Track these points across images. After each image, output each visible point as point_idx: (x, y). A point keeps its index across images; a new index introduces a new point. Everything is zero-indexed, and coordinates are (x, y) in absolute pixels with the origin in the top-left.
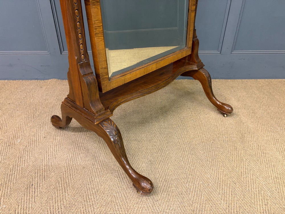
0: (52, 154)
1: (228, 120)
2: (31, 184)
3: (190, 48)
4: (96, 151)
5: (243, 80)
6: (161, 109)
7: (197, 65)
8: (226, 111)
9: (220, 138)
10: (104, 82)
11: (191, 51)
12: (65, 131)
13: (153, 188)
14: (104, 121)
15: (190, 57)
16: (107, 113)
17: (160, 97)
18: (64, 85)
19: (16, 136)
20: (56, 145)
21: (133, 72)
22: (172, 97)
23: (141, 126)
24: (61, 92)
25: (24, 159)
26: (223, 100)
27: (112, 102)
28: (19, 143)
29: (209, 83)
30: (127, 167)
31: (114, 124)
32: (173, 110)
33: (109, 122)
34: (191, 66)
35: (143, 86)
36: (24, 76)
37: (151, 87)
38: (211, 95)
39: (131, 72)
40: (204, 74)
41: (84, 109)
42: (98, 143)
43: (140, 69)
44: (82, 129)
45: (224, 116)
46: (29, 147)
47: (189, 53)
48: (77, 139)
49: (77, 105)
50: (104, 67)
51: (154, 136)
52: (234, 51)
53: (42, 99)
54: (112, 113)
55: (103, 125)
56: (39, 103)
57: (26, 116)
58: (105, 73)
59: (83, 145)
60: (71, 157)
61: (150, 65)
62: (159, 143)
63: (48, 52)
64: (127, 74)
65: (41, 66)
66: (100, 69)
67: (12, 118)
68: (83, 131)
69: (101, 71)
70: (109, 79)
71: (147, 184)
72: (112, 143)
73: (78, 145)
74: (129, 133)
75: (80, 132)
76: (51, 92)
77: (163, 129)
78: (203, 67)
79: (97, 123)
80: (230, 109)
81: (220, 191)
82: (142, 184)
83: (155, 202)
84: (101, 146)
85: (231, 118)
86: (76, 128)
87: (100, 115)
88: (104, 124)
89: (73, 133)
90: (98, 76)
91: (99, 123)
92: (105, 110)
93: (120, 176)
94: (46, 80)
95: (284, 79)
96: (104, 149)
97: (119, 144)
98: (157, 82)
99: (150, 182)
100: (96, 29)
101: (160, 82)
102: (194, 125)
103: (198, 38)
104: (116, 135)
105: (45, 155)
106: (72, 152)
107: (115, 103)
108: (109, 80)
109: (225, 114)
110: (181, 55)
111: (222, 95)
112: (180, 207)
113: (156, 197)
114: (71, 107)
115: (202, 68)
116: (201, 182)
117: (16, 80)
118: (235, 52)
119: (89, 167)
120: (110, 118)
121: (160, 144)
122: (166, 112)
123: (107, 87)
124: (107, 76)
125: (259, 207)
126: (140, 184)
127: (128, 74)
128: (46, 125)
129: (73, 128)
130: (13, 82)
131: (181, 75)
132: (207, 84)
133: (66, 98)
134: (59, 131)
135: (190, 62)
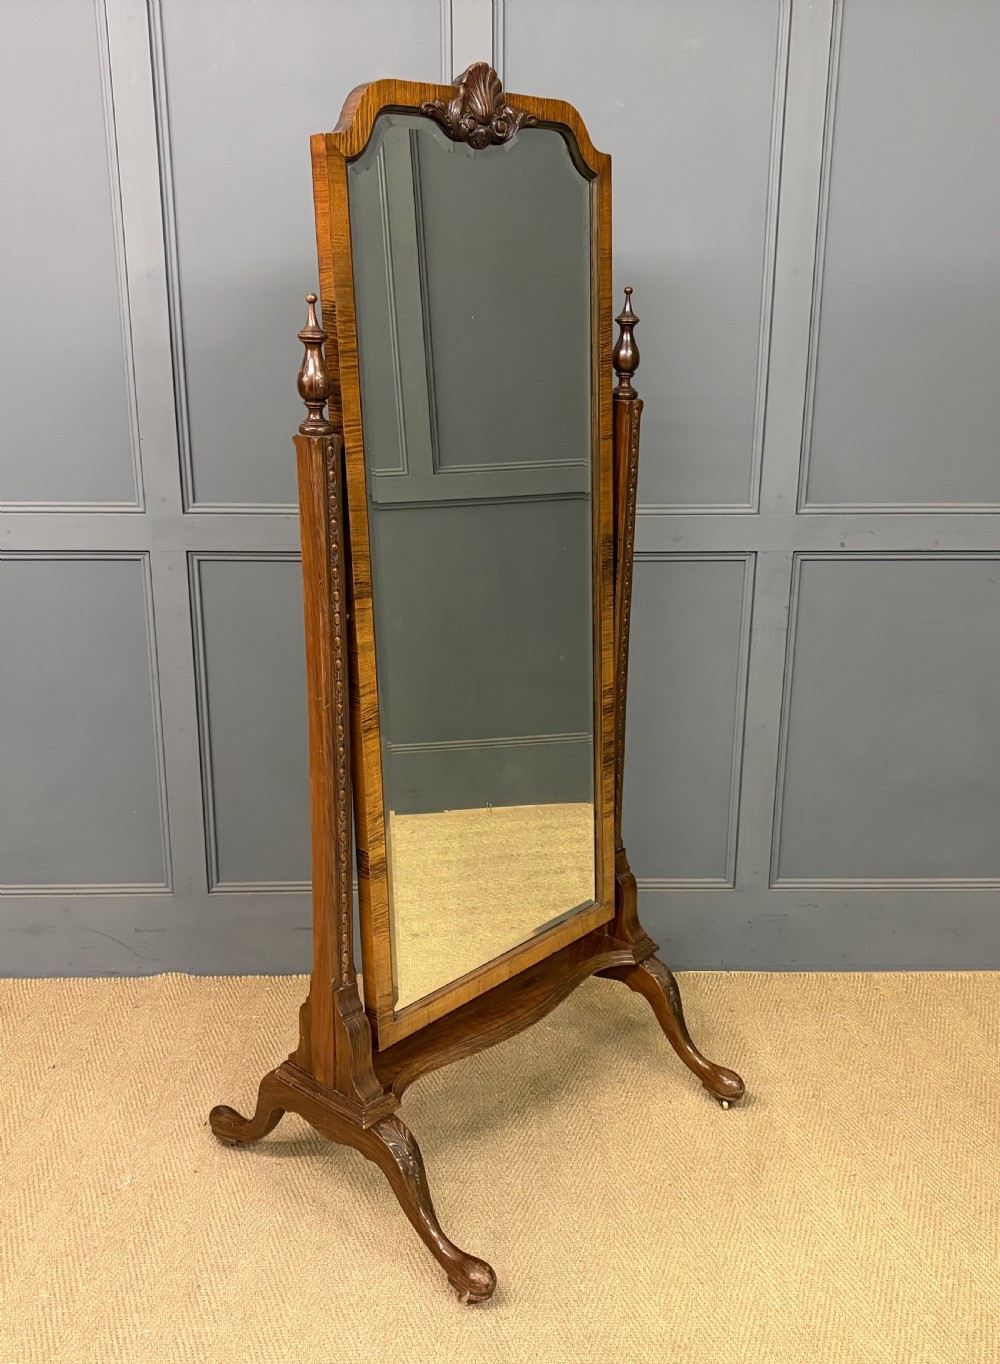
0: (227, 1215)
1: (735, 1120)
2: (196, 1285)
3: (608, 903)
4: (347, 1208)
5: (825, 974)
6: (535, 1082)
7: (634, 951)
8: (723, 1090)
9: (695, 1172)
10: (383, 1028)
11: (613, 910)
12: (249, 1154)
13: (495, 1281)
14: (384, 1120)
15: (614, 925)
16: (389, 1102)
17: (535, 1042)
18: (209, 996)
19: (115, 1168)
20: (234, 1193)
21: (450, 992)
22: (573, 1037)
23: (469, 1137)
24: (206, 1025)
25: (158, 1229)
26: (735, 1052)
27: (398, 1073)
28: (130, 1185)
29: (672, 1003)
30: (435, 1234)
31: (405, 1128)
32: (571, 1087)
33: (394, 1122)
34: (616, 955)
35: (474, 1024)
36: (70, 964)
37: (497, 1026)
38: (681, 1039)
39: (444, 995)
40: (654, 976)
41: (334, 1093)
42: (348, 1186)
43: (468, 982)
44: (297, 1146)
45: (722, 1105)
46: (161, 1198)
47: (609, 916)
48: (289, 1176)
49: (318, 1082)
50: (386, 992)
51: (507, 1168)
52: (779, 880)
53: (151, 1050)
54: (400, 1102)
55: (381, 1132)
56: (147, 1065)
57: (120, 1107)
58: (387, 1006)
59: (307, 1192)
60: (280, 1223)
61: (494, 967)
62: (520, 1186)
63: (167, 887)
64: (435, 1000)
65: (137, 931)
66: (378, 999)
67: (81, 1115)
68: (301, 1153)
69: (379, 1003)
70: (395, 1016)
71: (482, 1273)
72: (400, 1174)
73: (292, 1191)
74: (436, 1158)
75: (294, 1155)
76: (174, 1023)
77: (535, 1146)
78: (655, 954)
79: (369, 1125)
80: (735, 1084)
81: (660, 1297)
82: (472, 1275)
83: (501, 1322)
84: (358, 1195)
85: (743, 1113)
86: (280, 1143)
87: (372, 1107)
88: (382, 1128)
89: (274, 1160)
90: (371, 1012)
91: (372, 1126)
92: (385, 1093)
93: (415, 1267)
94: (144, 976)
95: (999, 970)
96: (366, 1202)
97: (415, 1178)
98: (514, 1010)
99: (488, 1268)
100: (377, 920)
101: (519, 1012)
102: (628, 1134)
103: (632, 871)
104: (410, 1155)
105: (211, 1219)
106: (282, 1211)
107: (405, 1076)
108: (395, 1020)
109: (723, 1100)
110: (581, 930)
111: (734, 1035)
112: (557, 1330)
113: (502, 1311)
114: (301, 1087)
115: (653, 956)
116: (618, 1281)
117: (43, 978)
118: (782, 883)
119: (334, 1248)
120: (396, 1113)
121: (523, 1188)
122: (548, 1092)
123: (390, 1036)
124: (391, 1013)
125: (742, 1329)
126: (465, 1274)
127: (437, 999)
128: (187, 1136)
129: (271, 1143)
130: (35, 985)
131: (596, 975)
132: (667, 1007)
133: (286, 1062)
134: (232, 1152)
135: (615, 939)
